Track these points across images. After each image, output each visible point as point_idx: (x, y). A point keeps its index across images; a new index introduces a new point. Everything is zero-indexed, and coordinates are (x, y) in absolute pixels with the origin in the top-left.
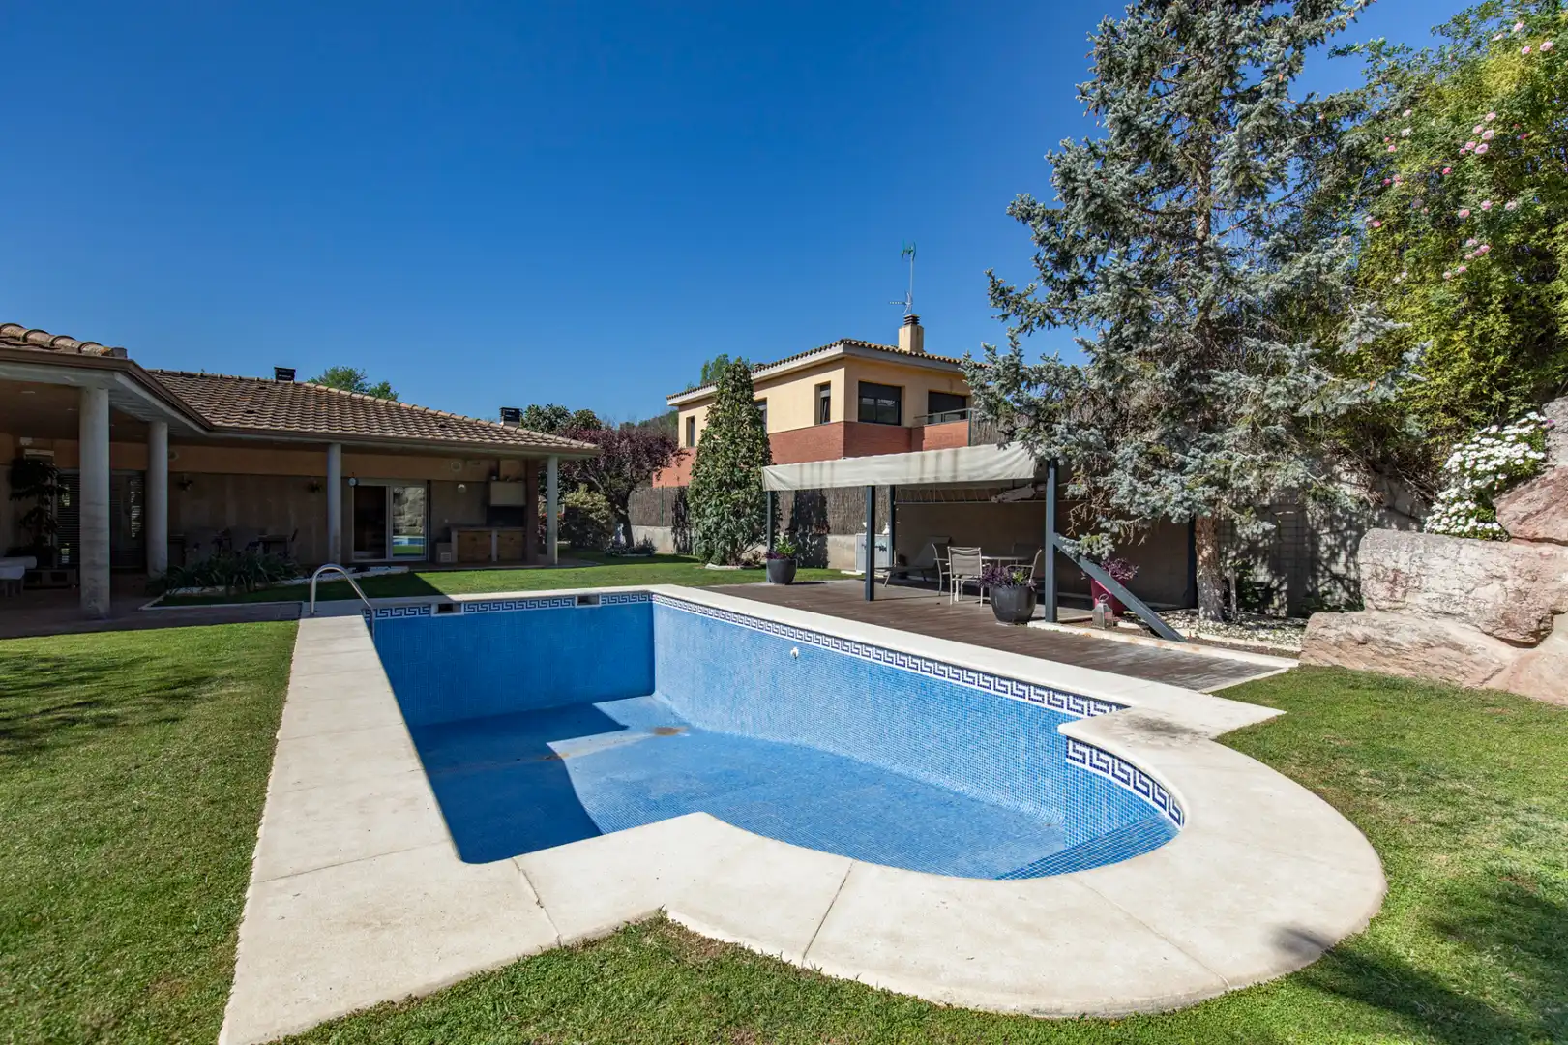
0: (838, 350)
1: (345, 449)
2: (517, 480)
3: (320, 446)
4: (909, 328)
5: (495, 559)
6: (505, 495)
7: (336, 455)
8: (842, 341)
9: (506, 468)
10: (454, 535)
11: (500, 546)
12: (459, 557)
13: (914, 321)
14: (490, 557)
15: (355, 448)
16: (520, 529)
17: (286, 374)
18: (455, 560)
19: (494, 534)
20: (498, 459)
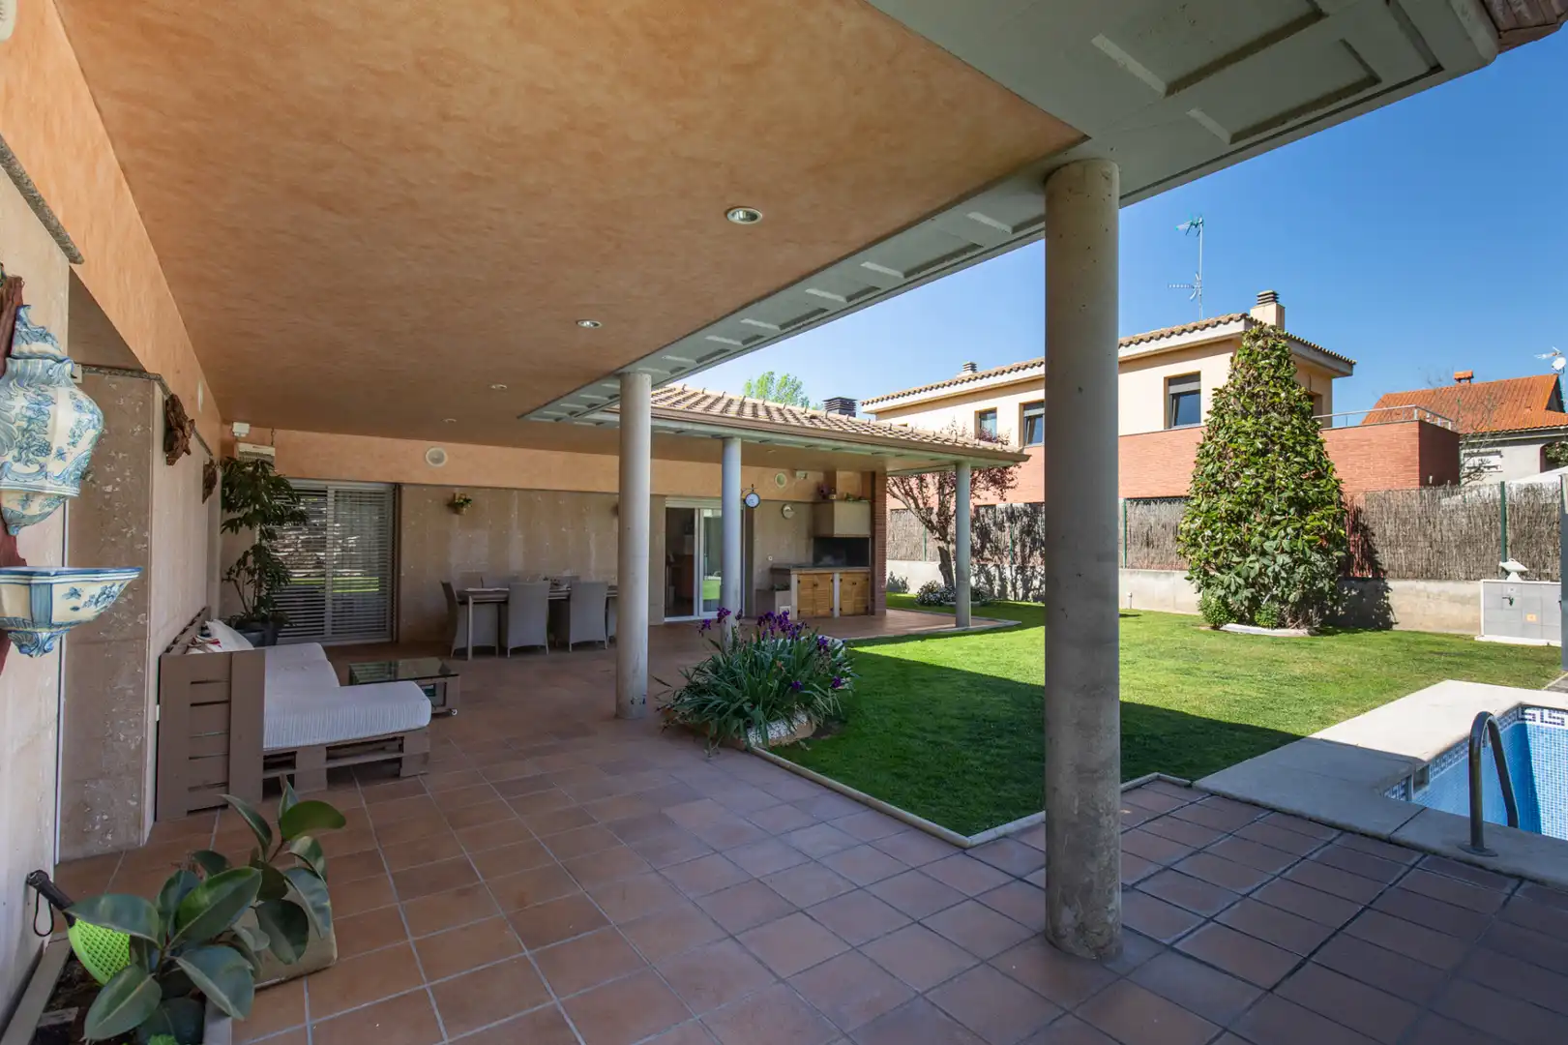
2: (858, 499)
8: (1244, 316)
9: (843, 483)
10: (794, 580)
11: (844, 594)
12: (798, 612)
14: (832, 610)
16: (866, 569)
18: (795, 615)
19: (837, 577)
20: (830, 472)
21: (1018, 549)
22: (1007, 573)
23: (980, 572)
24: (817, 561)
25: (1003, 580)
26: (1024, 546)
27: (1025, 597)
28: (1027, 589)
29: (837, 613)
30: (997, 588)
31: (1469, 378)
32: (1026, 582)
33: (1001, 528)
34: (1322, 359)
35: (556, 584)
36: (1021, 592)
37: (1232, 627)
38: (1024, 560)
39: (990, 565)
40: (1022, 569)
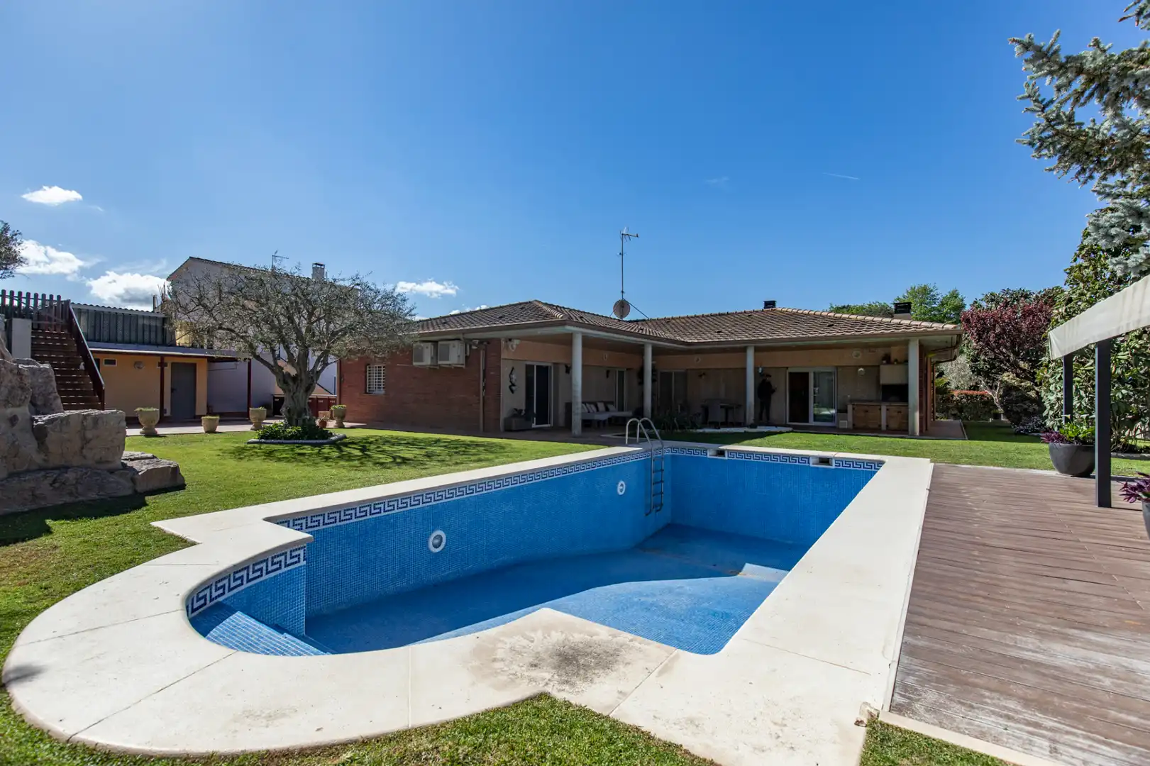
1: (757, 350)
2: (900, 363)
3: (741, 349)
5: (884, 427)
6: (888, 375)
7: (750, 354)
10: (850, 408)
11: (888, 418)
12: (854, 425)
14: (880, 426)
15: (762, 348)
16: (906, 404)
17: (771, 304)
18: (851, 426)
19: (884, 408)
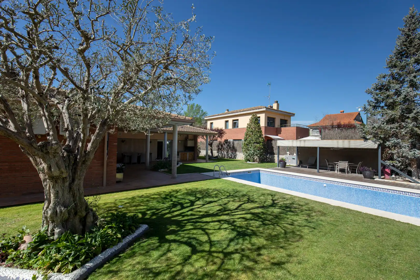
0: (264, 109)
1: (168, 133)
2: (192, 140)
4: (276, 104)
6: (190, 144)
7: (166, 135)
8: (266, 107)
9: (190, 137)
11: (189, 156)
12: (181, 159)
13: (277, 102)
16: (193, 152)
19: (188, 153)
20: (188, 135)
21: (227, 149)
22: (225, 153)
23: (221, 153)
24: (185, 151)
25: (224, 154)
26: (228, 148)
27: (228, 158)
28: (228, 156)
29: (188, 160)
30: (223, 156)
31: (343, 112)
32: (228, 155)
33: (224, 145)
34: (286, 114)
35: (138, 154)
36: (227, 157)
37: (248, 162)
38: (228, 151)
39: (222, 152)
40: (227, 153)
